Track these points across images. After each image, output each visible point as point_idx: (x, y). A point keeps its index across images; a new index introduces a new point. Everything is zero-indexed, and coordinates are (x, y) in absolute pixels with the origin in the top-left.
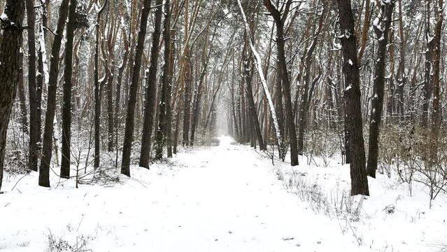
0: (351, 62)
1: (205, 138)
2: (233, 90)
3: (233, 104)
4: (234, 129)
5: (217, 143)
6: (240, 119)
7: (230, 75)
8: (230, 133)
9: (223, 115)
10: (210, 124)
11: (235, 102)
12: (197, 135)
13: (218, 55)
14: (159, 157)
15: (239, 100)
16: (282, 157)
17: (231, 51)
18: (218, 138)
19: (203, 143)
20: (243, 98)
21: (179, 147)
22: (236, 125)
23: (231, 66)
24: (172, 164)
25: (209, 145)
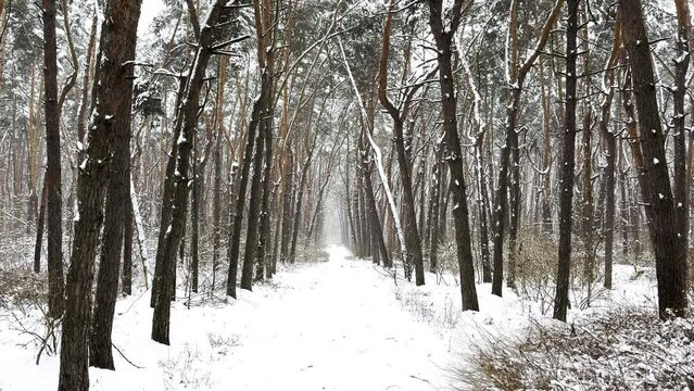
0: (457, 183)
1: (310, 251)
2: (348, 180)
3: (348, 200)
4: (350, 236)
5: (325, 257)
6: (358, 223)
7: (343, 157)
8: (345, 242)
9: (334, 215)
10: (316, 231)
11: (352, 197)
12: (299, 248)
13: (326, 131)
14: (260, 278)
15: (357, 196)
16: (408, 275)
17: (343, 125)
18: (327, 250)
19: (306, 259)
20: (362, 193)
21: (279, 265)
22: (353, 230)
23: (345, 146)
24: (275, 286)
25: (315, 261)
